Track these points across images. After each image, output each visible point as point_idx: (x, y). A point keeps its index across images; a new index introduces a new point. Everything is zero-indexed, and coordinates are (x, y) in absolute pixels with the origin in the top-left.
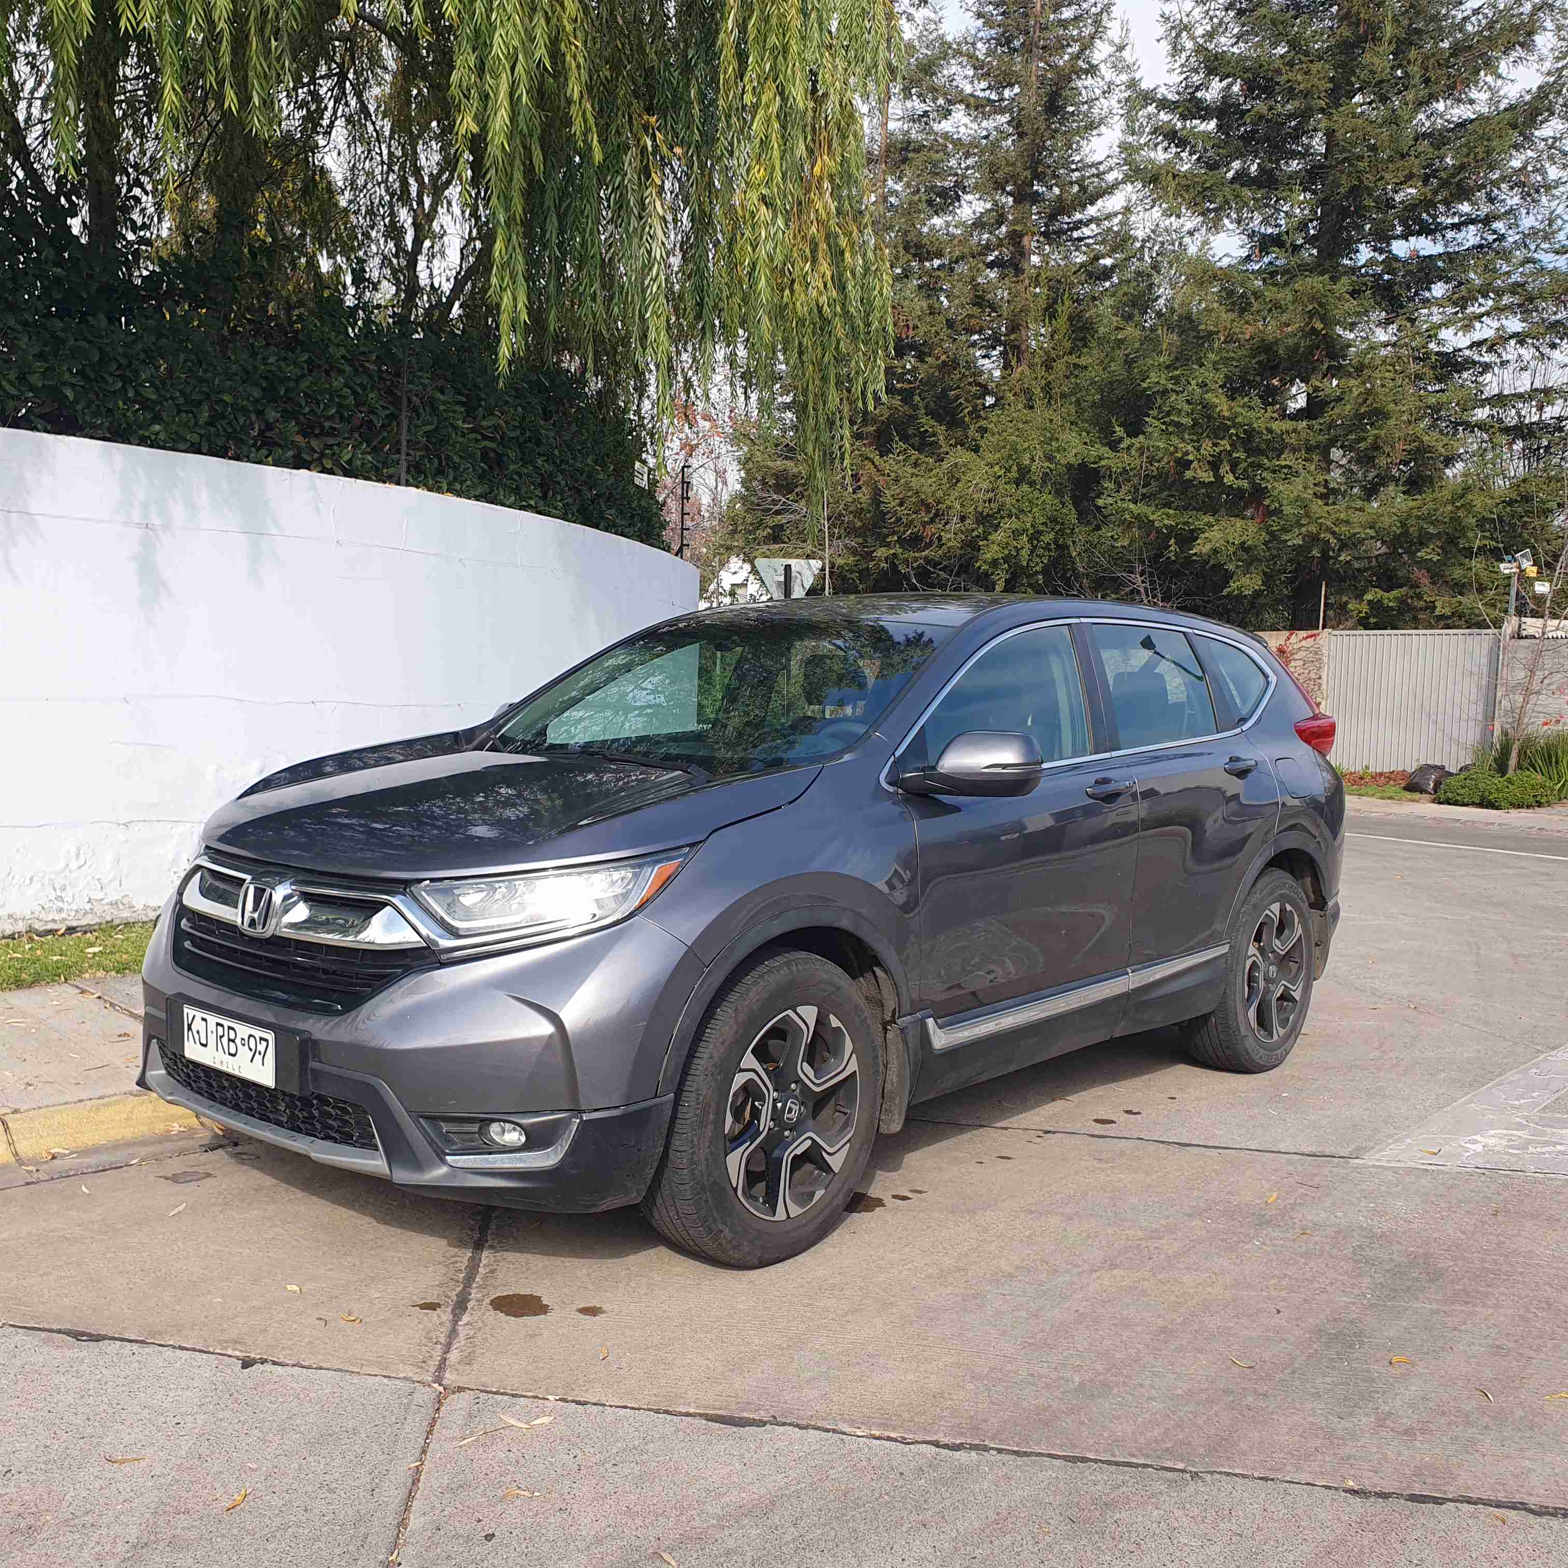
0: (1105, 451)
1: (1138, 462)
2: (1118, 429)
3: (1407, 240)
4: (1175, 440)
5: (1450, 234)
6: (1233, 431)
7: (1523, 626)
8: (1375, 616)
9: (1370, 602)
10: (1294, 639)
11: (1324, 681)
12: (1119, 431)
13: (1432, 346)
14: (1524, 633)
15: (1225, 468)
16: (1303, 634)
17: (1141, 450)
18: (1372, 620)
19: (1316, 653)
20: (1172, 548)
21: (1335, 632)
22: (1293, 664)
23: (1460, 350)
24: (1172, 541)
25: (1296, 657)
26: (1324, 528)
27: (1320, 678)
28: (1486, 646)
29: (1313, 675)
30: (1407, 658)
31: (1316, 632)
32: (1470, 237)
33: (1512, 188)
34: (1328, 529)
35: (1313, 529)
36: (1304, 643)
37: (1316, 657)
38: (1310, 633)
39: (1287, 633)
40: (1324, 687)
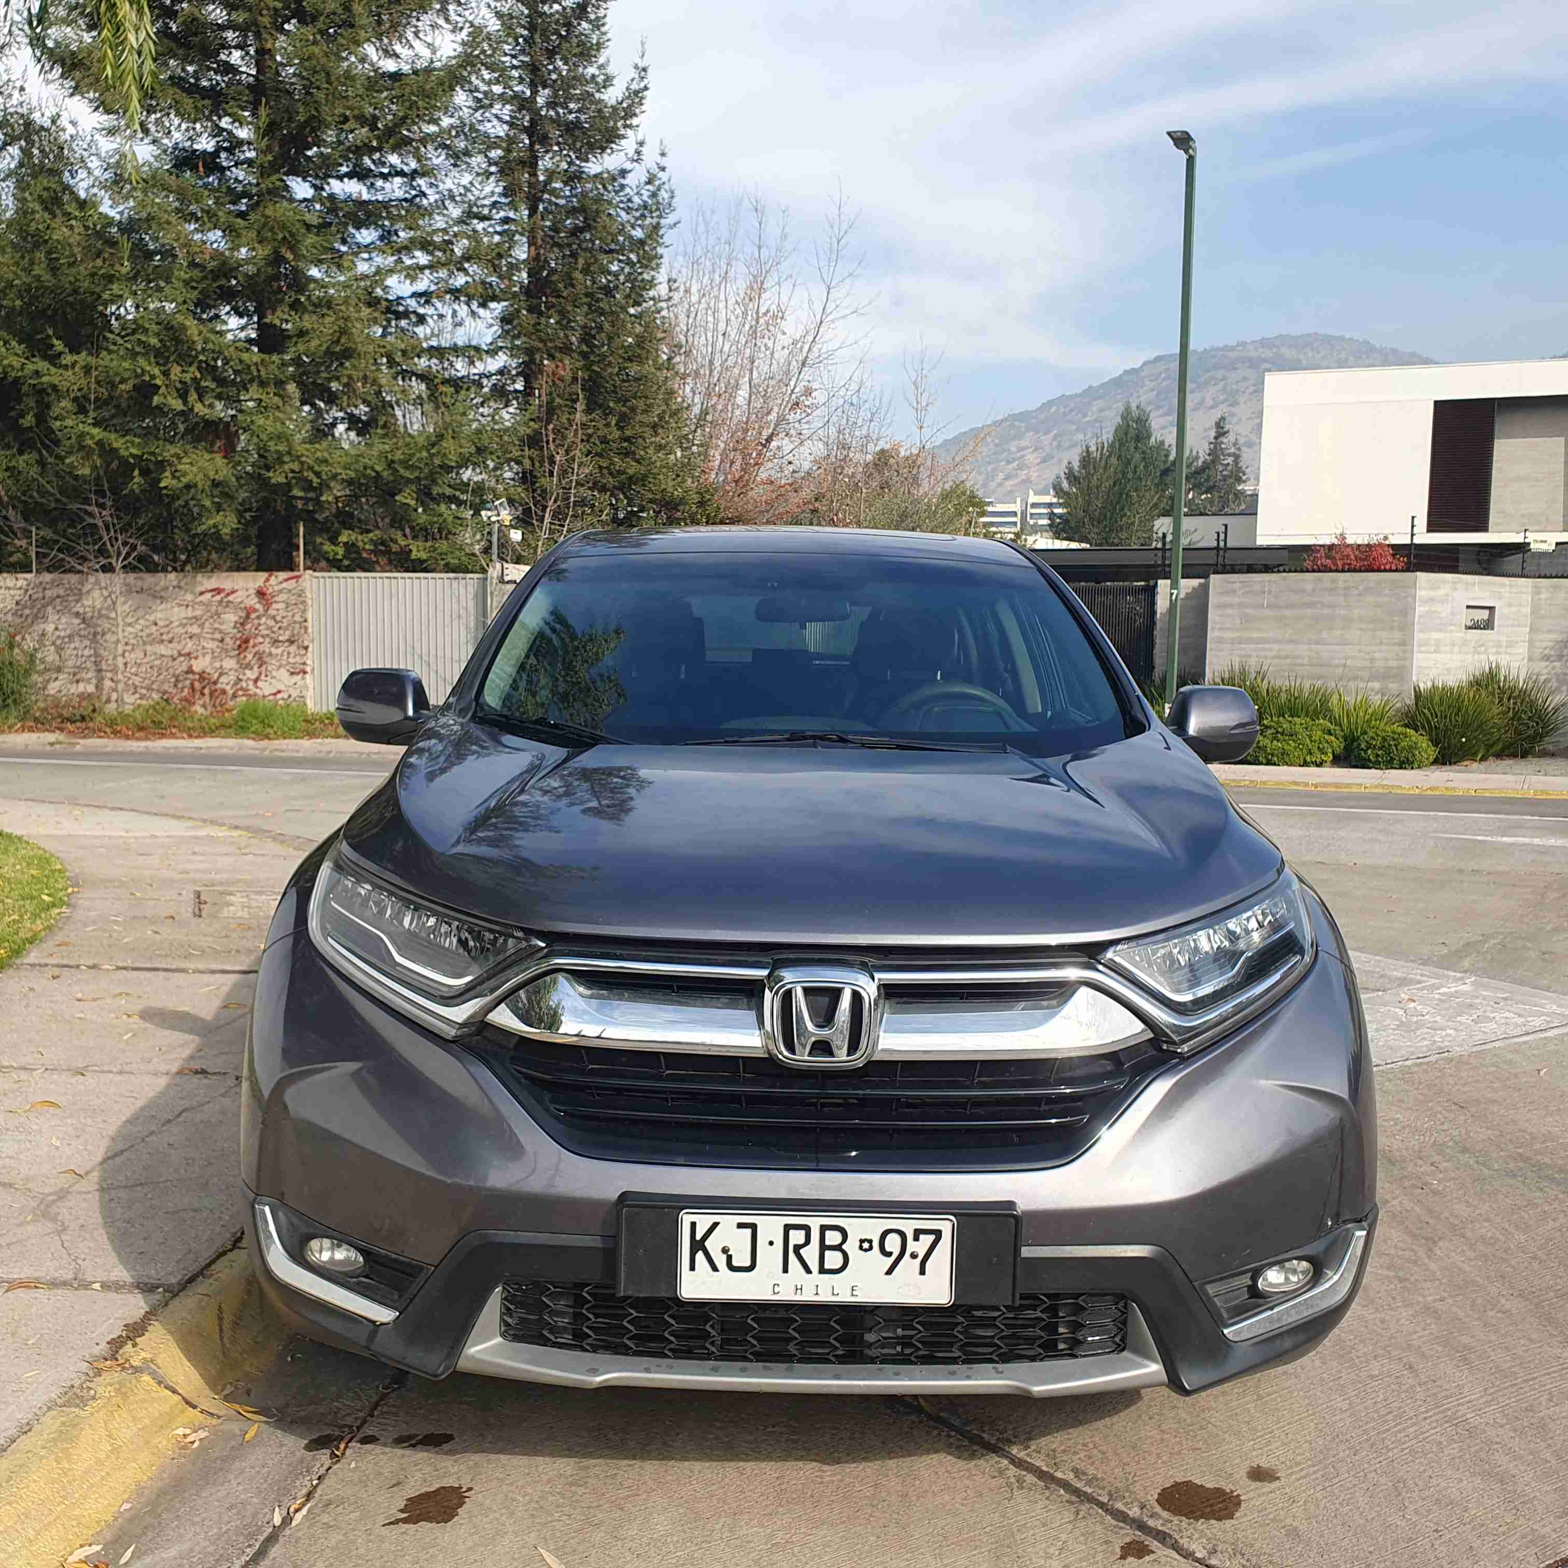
0: (42, 365)
1: (83, 382)
2: (56, 342)
3: (342, 181)
4: (141, 361)
5: (379, 183)
6: (201, 357)
7: (506, 572)
8: (347, 559)
9: (345, 544)
10: (273, 581)
11: (309, 624)
12: (59, 345)
13: (379, 292)
14: (506, 579)
15: (193, 396)
16: (283, 575)
17: (87, 370)
18: (346, 563)
19: (300, 596)
20: (136, 480)
21: (316, 574)
22: (275, 606)
23: (402, 298)
24: (136, 473)
25: (276, 599)
26: (306, 466)
27: (306, 621)
28: (471, 590)
29: (298, 618)
30: (394, 600)
31: (296, 573)
32: (395, 188)
33: (436, 149)
34: (311, 468)
35: (296, 466)
36: (284, 585)
37: (300, 600)
38: (291, 574)
39: (265, 575)
40: (310, 630)
